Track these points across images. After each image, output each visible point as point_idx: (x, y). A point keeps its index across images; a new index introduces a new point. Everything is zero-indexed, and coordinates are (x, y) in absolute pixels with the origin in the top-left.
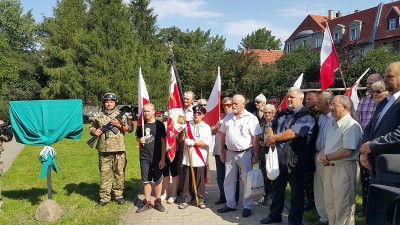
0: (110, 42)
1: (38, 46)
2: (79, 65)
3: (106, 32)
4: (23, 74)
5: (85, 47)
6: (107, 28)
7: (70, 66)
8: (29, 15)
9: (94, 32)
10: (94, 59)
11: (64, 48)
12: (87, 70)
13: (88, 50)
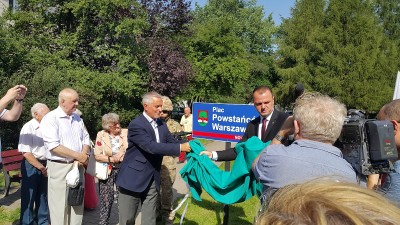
0: (348, 37)
1: (275, 48)
2: (311, 65)
3: (344, 28)
4: (258, 75)
5: (319, 46)
6: (345, 23)
7: (301, 66)
8: (270, 19)
9: (330, 29)
10: (327, 58)
11: (297, 48)
12: (318, 70)
13: (322, 49)
